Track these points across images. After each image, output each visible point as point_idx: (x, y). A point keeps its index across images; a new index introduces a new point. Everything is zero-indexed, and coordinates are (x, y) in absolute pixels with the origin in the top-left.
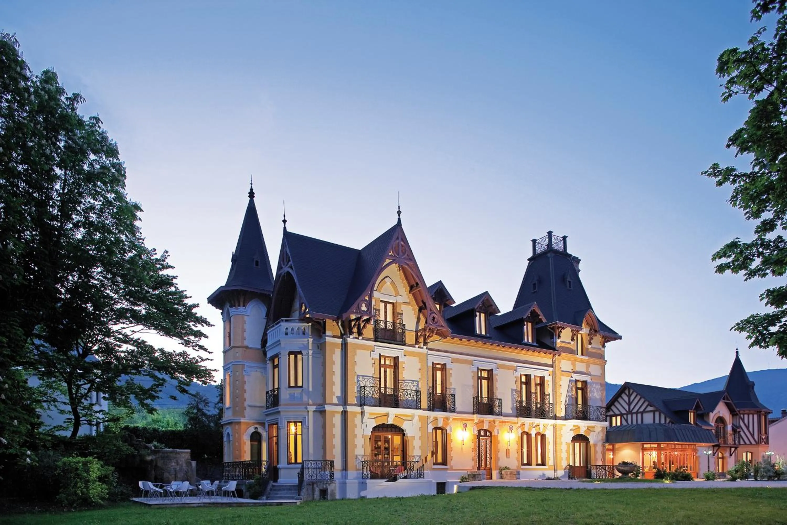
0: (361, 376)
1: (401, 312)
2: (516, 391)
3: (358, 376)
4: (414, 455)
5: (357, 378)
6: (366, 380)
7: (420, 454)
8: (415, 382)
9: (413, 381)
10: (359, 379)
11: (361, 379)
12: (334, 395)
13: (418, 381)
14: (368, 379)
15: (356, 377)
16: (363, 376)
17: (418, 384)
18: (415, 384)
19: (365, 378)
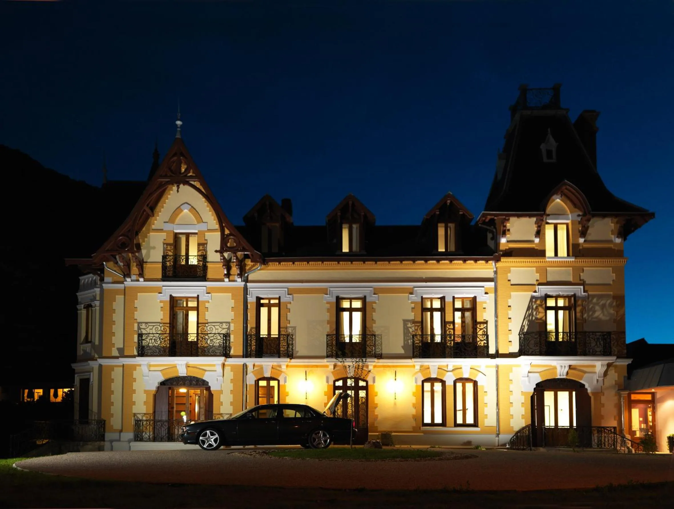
0: (144, 323)
1: (206, 242)
2: (414, 322)
3: (139, 323)
4: (221, 412)
5: (138, 326)
6: (151, 327)
7: (231, 412)
8: (224, 324)
9: (221, 323)
10: (141, 327)
11: (143, 326)
12: (114, 347)
13: (229, 323)
14: (154, 326)
15: (136, 325)
16: (146, 323)
17: (229, 326)
18: (224, 326)
19: (149, 324)
